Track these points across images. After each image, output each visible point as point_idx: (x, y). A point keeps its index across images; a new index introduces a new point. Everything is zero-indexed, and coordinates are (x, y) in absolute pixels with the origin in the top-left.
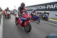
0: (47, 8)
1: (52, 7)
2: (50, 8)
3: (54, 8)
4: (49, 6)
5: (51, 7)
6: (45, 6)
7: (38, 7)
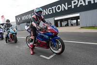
0: (73, 7)
1: (81, 2)
2: (78, 6)
3: (87, 4)
4: (75, 3)
5: (79, 4)
6: (66, 3)
7: (54, 8)
